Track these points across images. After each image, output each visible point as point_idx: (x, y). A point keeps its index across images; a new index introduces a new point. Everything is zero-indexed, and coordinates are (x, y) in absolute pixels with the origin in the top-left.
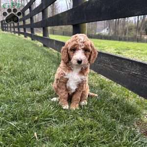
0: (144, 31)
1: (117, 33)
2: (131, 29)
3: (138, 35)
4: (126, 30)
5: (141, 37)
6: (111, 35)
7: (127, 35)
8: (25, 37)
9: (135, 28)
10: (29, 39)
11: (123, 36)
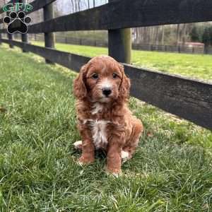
0: (188, 36)
1: (147, 39)
2: (169, 33)
3: (180, 42)
4: (162, 35)
5: (183, 44)
6: (138, 42)
7: (163, 42)
8: (11, 47)
9: (175, 31)
10: (17, 49)
11: (157, 43)
